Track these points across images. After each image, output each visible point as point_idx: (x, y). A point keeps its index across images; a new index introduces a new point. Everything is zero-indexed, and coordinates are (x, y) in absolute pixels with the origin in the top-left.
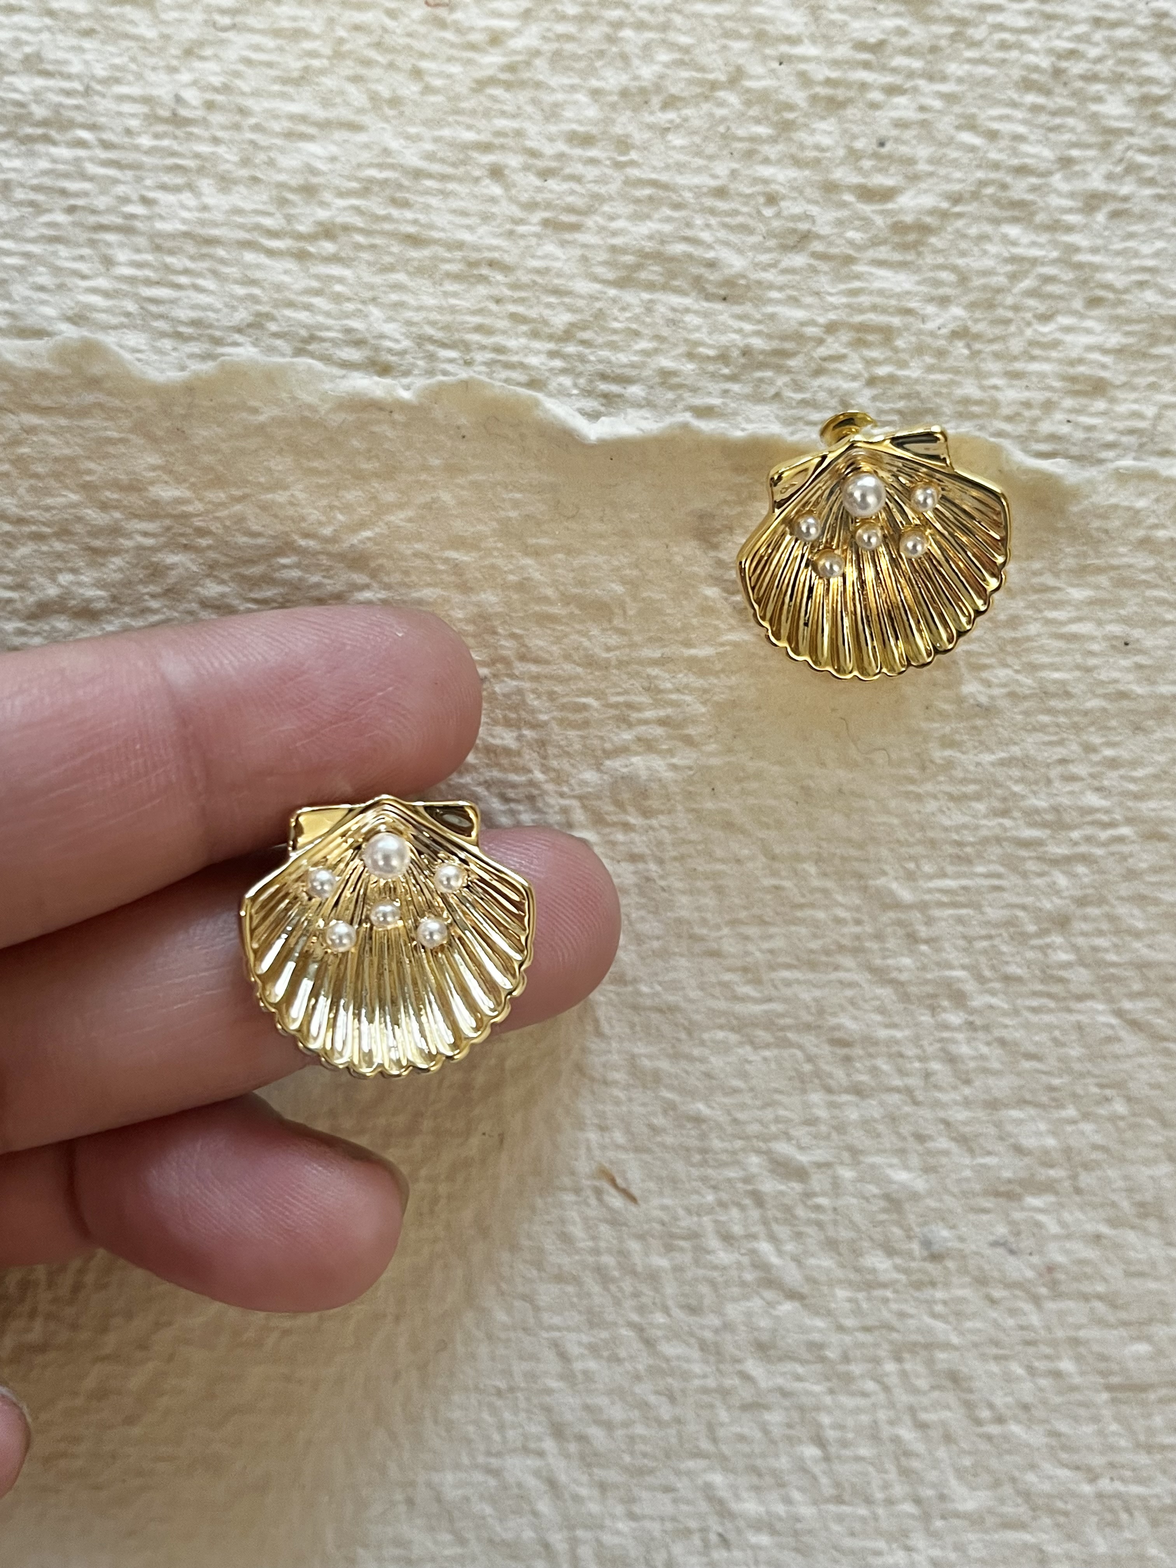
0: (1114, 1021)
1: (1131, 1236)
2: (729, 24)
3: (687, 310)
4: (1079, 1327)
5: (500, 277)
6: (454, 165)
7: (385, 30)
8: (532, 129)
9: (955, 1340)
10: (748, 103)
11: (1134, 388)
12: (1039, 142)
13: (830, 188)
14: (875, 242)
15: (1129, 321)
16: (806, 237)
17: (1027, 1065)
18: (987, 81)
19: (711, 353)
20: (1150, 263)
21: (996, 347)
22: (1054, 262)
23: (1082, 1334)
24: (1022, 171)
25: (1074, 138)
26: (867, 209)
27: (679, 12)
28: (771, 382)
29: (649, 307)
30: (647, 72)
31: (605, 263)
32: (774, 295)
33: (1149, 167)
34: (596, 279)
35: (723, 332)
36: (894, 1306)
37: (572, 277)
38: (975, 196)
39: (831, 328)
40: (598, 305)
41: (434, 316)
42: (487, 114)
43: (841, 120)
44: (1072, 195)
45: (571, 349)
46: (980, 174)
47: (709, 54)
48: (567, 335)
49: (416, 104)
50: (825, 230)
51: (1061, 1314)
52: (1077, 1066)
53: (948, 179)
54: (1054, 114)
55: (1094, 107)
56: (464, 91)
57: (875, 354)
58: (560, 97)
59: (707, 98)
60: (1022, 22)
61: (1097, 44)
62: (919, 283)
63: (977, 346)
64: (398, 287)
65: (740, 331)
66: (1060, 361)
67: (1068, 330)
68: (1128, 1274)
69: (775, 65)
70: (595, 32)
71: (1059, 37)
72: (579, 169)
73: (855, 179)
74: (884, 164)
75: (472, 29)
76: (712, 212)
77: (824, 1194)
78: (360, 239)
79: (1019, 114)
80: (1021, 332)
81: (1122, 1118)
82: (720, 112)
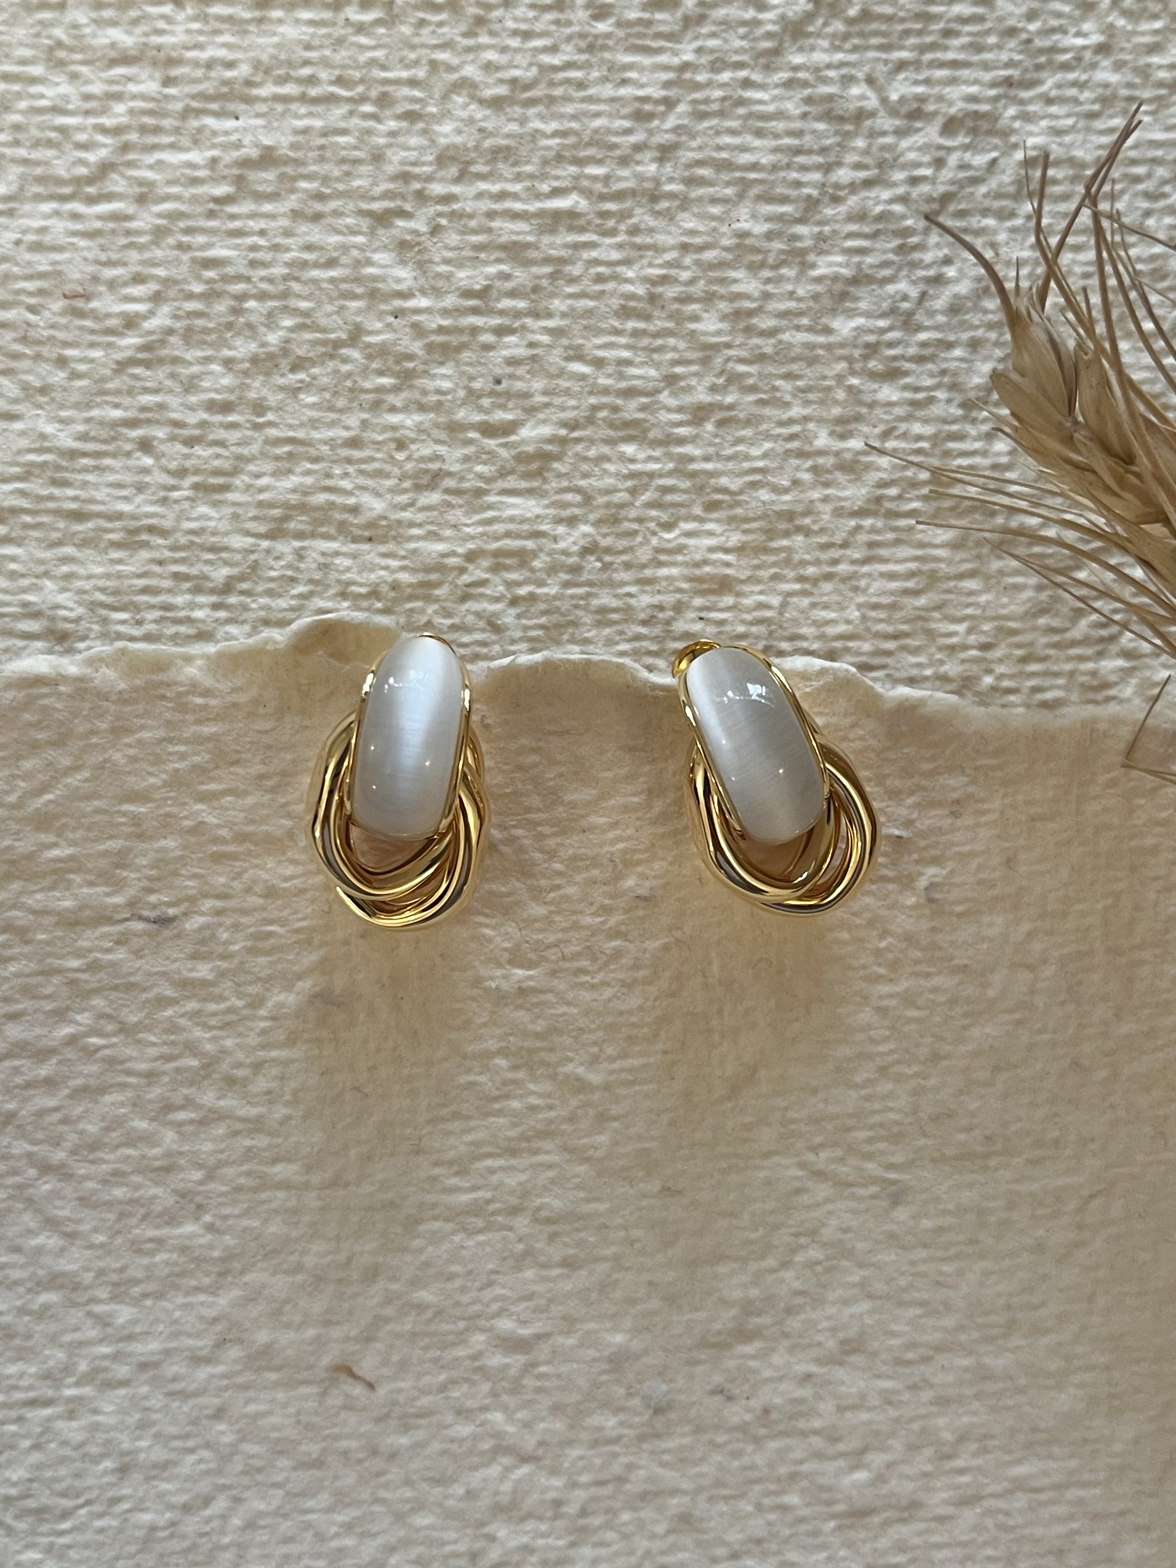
0: (800, 1173)
1: (840, 1373)
2: (344, 286)
3: (337, 554)
4: (801, 1462)
5: (160, 541)
6: (104, 442)
7: (29, 324)
8: (174, 401)
9: (685, 1485)
10: (370, 357)
11: (759, 581)
12: (644, 363)
13: (455, 428)
14: (503, 474)
15: (746, 520)
16: (438, 476)
17: (723, 1223)
18: (589, 313)
19: (363, 590)
20: (760, 464)
21: (625, 558)
22: (671, 473)
23: (805, 1468)
24: (629, 393)
25: (676, 356)
26: (491, 443)
27: (297, 279)
28: (422, 611)
29: (300, 555)
30: (273, 338)
31: (254, 518)
32: (415, 531)
33: (749, 375)
34: (248, 533)
35: (372, 570)
36: (624, 1460)
37: (227, 534)
38: (590, 420)
39: (471, 557)
40: (253, 557)
41: (101, 583)
42: (130, 392)
43: (458, 364)
44: (680, 410)
45: (233, 600)
46: (593, 400)
47: (329, 315)
48: (227, 588)
49: (65, 390)
50: (455, 468)
51: (782, 1454)
52: (771, 1219)
53: (563, 408)
54: (656, 335)
55: (692, 326)
56: (109, 372)
57: (514, 576)
58: (195, 369)
59: (332, 357)
60: (615, 255)
61: (687, 268)
62: (547, 507)
63: (607, 558)
64: (66, 560)
65: (386, 568)
66: (685, 564)
67: (689, 534)
68: (841, 1409)
69: (391, 319)
70: (221, 307)
71: (650, 265)
72: (221, 434)
73: (477, 418)
74: (501, 401)
75: (108, 315)
76: (349, 461)
77: (548, 1363)
78: (28, 519)
79: (622, 340)
80: (647, 541)
81: (819, 1263)
82: (345, 368)
